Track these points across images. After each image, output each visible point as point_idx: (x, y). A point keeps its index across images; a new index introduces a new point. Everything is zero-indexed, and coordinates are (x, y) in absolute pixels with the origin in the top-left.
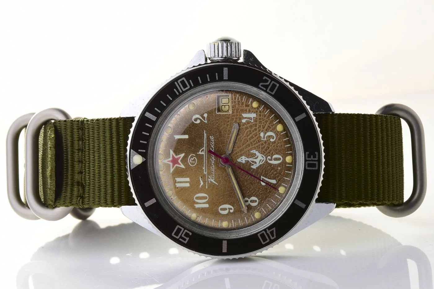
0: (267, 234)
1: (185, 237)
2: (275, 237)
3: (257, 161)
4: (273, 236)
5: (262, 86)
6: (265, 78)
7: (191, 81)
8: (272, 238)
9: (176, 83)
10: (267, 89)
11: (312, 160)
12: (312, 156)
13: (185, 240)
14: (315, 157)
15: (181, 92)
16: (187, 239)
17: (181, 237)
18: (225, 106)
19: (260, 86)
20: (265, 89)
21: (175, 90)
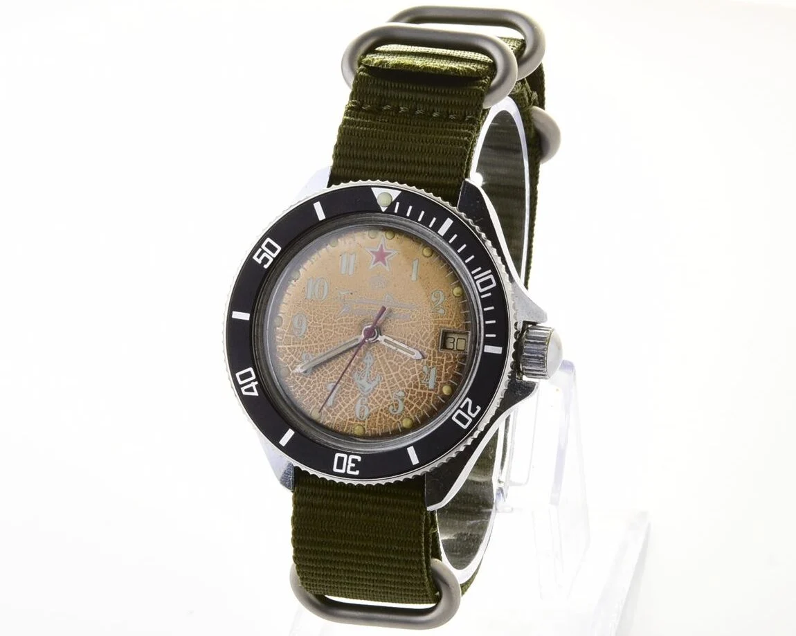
0: (249, 383)
1: (262, 257)
2: (245, 393)
3: (364, 381)
4: (246, 390)
5: (468, 403)
6: (479, 408)
7: (490, 294)
8: (243, 389)
9: (490, 271)
10: (462, 410)
11: (347, 464)
12: (354, 465)
13: (259, 257)
14: (352, 469)
15: (476, 278)
16: (259, 261)
17: (263, 251)
18: (453, 343)
19: (468, 400)
20: (462, 407)
21: (480, 269)
